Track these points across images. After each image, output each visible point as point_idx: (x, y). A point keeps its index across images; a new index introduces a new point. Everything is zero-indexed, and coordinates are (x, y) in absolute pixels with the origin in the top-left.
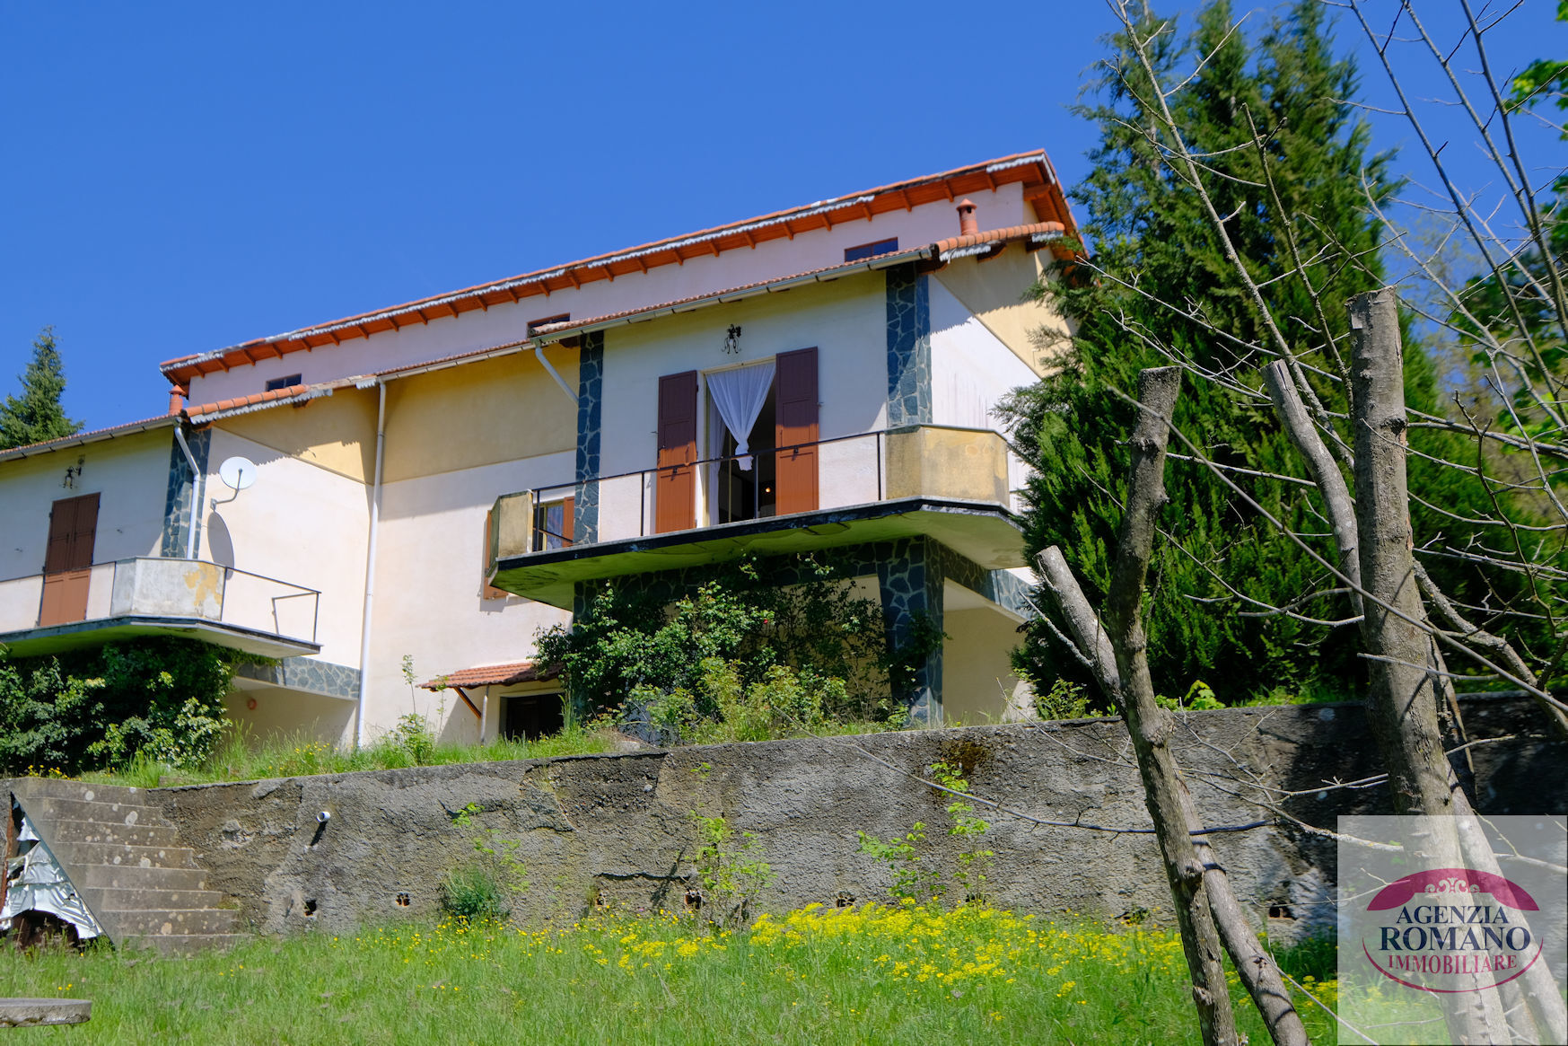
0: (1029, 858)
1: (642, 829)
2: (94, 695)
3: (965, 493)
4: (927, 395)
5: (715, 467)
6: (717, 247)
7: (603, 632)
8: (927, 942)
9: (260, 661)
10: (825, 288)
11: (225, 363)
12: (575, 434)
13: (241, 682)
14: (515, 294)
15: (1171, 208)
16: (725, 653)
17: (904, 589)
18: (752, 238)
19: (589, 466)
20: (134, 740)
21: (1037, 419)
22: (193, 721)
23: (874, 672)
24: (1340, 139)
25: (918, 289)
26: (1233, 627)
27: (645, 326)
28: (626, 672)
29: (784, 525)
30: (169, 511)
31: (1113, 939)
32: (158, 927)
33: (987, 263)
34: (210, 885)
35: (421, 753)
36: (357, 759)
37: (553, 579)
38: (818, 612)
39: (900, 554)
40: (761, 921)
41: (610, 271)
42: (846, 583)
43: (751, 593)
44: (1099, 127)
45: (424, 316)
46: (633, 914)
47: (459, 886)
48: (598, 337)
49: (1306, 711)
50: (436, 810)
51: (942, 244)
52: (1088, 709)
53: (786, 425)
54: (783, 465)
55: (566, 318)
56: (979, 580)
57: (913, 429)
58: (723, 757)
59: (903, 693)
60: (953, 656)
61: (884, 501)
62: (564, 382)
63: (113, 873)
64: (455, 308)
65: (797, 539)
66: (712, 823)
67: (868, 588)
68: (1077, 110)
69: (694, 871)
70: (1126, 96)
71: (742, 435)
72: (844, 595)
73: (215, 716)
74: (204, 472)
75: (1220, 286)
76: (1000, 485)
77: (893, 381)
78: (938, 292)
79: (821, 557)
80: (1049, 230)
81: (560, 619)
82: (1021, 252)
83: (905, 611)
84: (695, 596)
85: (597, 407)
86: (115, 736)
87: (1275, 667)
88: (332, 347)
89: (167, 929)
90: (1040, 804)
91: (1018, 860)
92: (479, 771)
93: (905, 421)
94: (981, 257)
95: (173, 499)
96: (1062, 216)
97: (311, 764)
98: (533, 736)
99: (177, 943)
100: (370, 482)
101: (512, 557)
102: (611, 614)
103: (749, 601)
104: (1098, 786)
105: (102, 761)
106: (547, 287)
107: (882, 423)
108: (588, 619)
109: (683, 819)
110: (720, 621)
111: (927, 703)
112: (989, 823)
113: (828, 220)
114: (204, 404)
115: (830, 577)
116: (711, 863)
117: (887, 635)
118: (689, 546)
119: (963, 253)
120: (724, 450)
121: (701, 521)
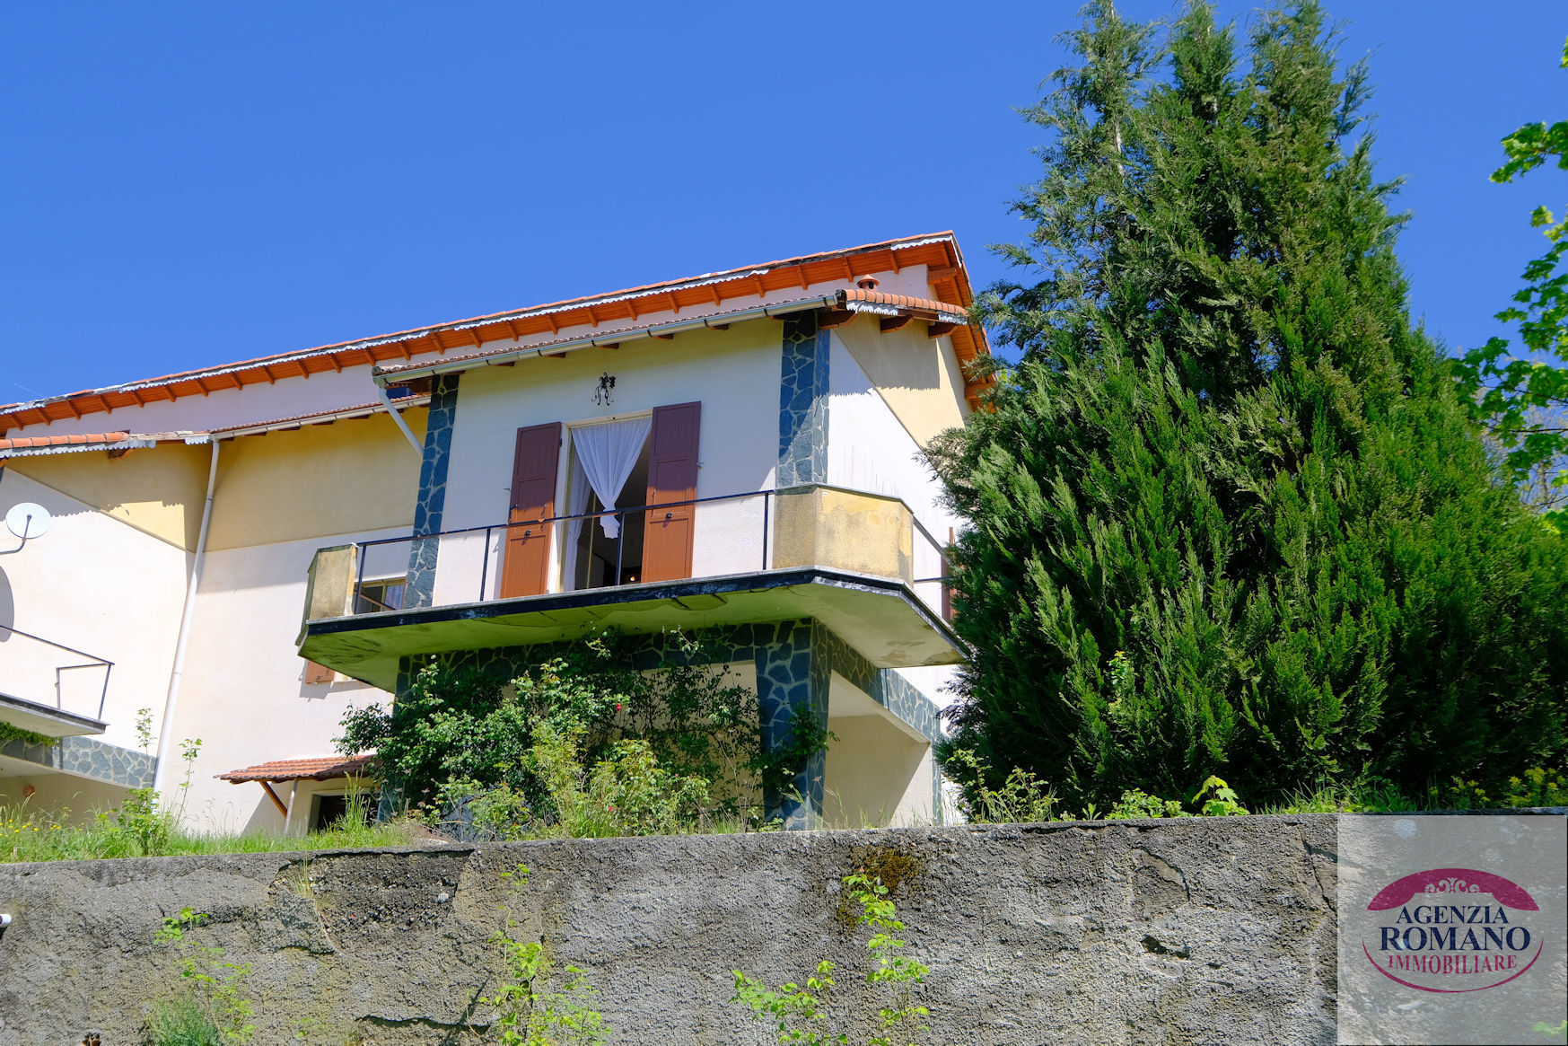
3: (864, 567)
4: (823, 458)
5: (574, 534)
7: (425, 713)
9: (36, 739)
10: (714, 338)
11: (47, 414)
14: (373, 355)
17: (785, 679)
18: (631, 307)
19: (429, 523)
23: (746, 772)
25: (818, 344)
27: (506, 371)
28: (446, 761)
29: (650, 594)
37: (375, 650)
38: (682, 701)
39: (783, 637)
41: (478, 334)
42: (717, 668)
43: (605, 676)
45: (270, 373)
48: (452, 382)
51: (850, 293)
52: (1056, 810)
53: (659, 488)
54: (651, 533)
56: (867, 678)
57: (808, 490)
58: (550, 858)
59: (779, 800)
61: (770, 570)
62: (411, 433)
64: (305, 368)
65: (663, 611)
67: (743, 675)
69: (495, 1019)
71: (609, 500)
72: (715, 681)
76: (904, 562)
77: (785, 442)
78: (839, 349)
79: (691, 635)
83: (785, 704)
84: (536, 675)
85: (445, 459)
87: (1311, 764)
90: (991, 942)
93: (797, 482)
94: (885, 325)
100: (191, 548)
101: (326, 620)
103: (600, 683)
104: (1074, 918)
106: (408, 349)
107: (770, 483)
108: (411, 700)
109: (486, 943)
110: (564, 705)
111: (805, 814)
115: (701, 660)
117: (762, 731)
118: (535, 615)
119: (870, 309)
120: (589, 511)
121: (554, 586)
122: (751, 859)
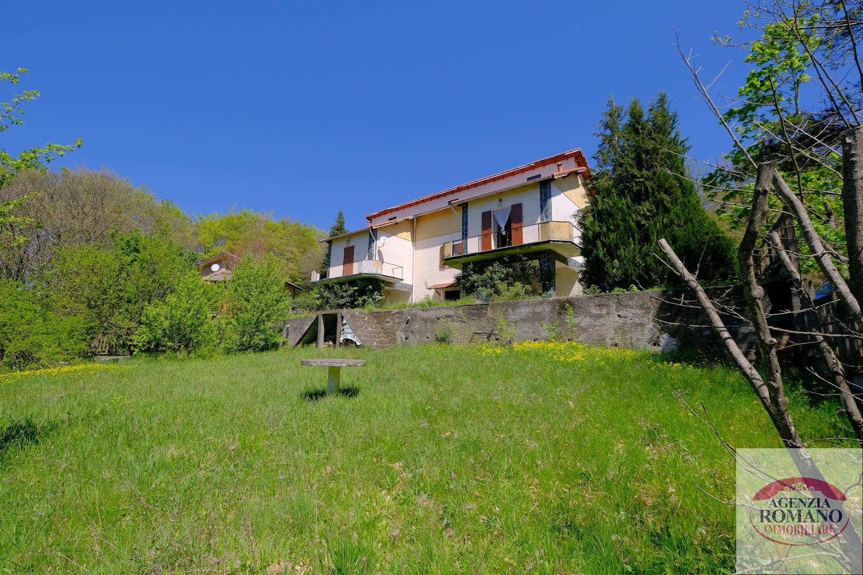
0: (585, 330)
1: (484, 322)
2: (355, 291)
3: (562, 238)
4: (551, 214)
5: (496, 234)
6: (494, 180)
7: (470, 275)
8: (560, 351)
9: (390, 283)
10: (523, 188)
11: (379, 215)
12: (462, 228)
13: (386, 288)
14: (445, 195)
15: (623, 158)
16: (502, 280)
17: (545, 263)
18: (503, 177)
19: (465, 235)
20: (364, 301)
21: (584, 218)
22: (377, 297)
23: (538, 284)
24: (672, 135)
25: (548, 187)
26: (642, 270)
27: (478, 200)
28: (476, 284)
29: (515, 248)
30: (369, 249)
31: (610, 351)
32: (373, 343)
33: (566, 179)
34: (384, 334)
35: (430, 304)
36: (415, 306)
37: (457, 263)
38: (523, 269)
39: (544, 254)
40: (515, 345)
41: (468, 188)
42: (530, 262)
43: (506, 264)
44: (601, 138)
45: (424, 201)
46: (483, 342)
47: (440, 335)
48: (466, 203)
49: (664, 292)
50: (434, 317)
51: (555, 174)
53: (514, 223)
54: (513, 232)
55: (457, 199)
56: (564, 260)
57: (548, 222)
58: (503, 305)
59: (546, 289)
60: (559, 280)
61: (540, 241)
62: (459, 215)
63: (363, 331)
64: (431, 199)
65: (518, 251)
66: (502, 321)
67: (536, 263)
68: (594, 135)
69: (497, 332)
70: (608, 130)
71: (503, 226)
72: (530, 265)
73: (381, 296)
74: (376, 240)
75: (638, 178)
76: (571, 236)
77: (542, 211)
78: (553, 187)
79: (524, 255)
80: (583, 169)
81: (458, 272)
82: (575, 175)
83: (546, 268)
84: (492, 266)
85: (467, 220)
86: (360, 300)
88: (403, 210)
89: (375, 344)
91: (582, 330)
92: (444, 308)
93: (545, 221)
94: (564, 177)
95: (370, 246)
96: (585, 165)
97: (405, 306)
98: (455, 300)
99: (379, 347)
100: (413, 241)
101: (447, 258)
102: (472, 270)
103: (506, 267)
105: (358, 306)
106: (453, 192)
107: (539, 221)
108: (466, 272)
109: (494, 320)
110: (499, 272)
111: (551, 292)
112: (575, 321)
113: (523, 171)
114: (376, 224)
115: (526, 260)
116: (501, 330)
117: (541, 274)
118: (490, 254)
119: (560, 176)
120: (498, 230)
121: (493, 247)
122: (541, 303)
